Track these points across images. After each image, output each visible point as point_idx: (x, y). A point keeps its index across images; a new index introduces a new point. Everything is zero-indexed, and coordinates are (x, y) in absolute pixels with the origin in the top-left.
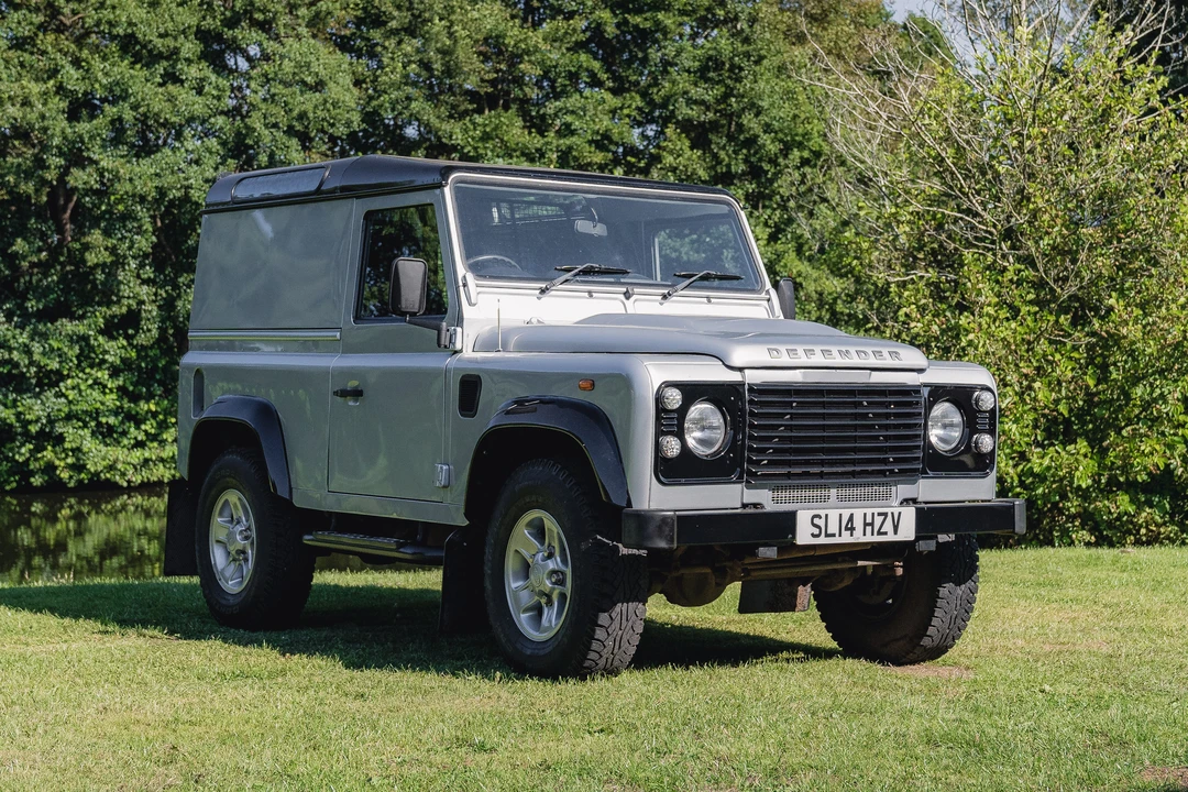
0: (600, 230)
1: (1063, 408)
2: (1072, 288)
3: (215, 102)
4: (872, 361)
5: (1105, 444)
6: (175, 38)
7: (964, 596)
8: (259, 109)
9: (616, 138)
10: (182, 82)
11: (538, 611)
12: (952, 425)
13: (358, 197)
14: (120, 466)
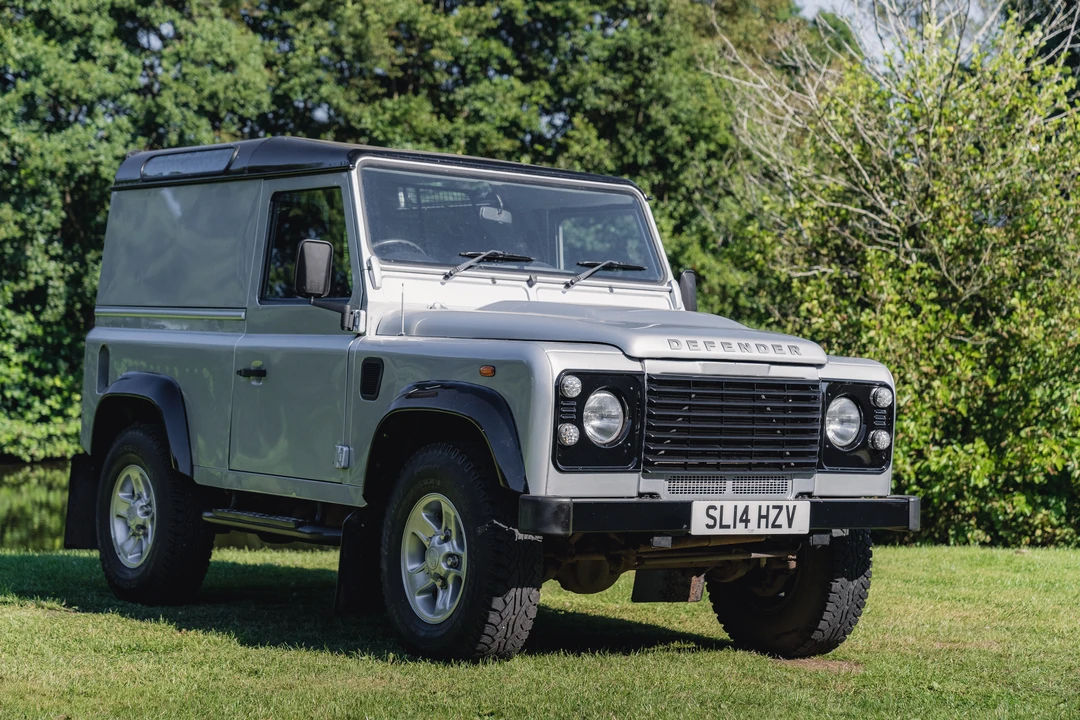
0: (504, 217)
1: (961, 408)
2: (974, 288)
3: (127, 80)
4: (772, 356)
5: (1003, 444)
6: (89, 15)
7: (856, 591)
8: (171, 88)
9: (524, 124)
10: (94, 59)
11: (432, 593)
12: (849, 421)
13: (266, 178)
14: (24, 441)
